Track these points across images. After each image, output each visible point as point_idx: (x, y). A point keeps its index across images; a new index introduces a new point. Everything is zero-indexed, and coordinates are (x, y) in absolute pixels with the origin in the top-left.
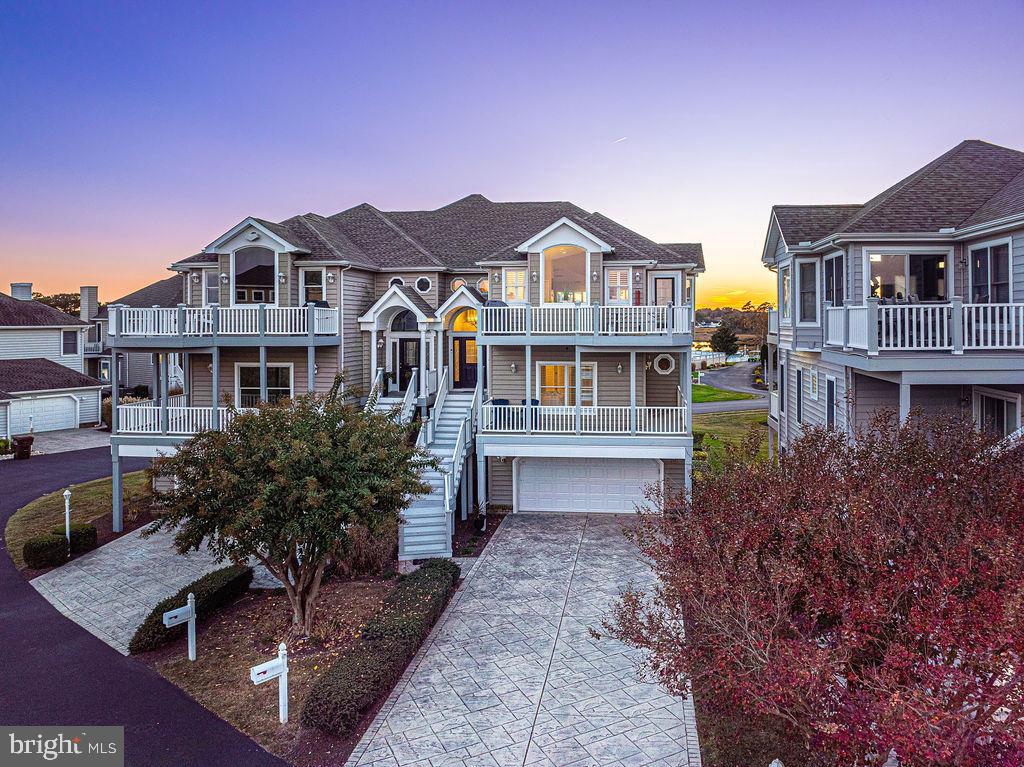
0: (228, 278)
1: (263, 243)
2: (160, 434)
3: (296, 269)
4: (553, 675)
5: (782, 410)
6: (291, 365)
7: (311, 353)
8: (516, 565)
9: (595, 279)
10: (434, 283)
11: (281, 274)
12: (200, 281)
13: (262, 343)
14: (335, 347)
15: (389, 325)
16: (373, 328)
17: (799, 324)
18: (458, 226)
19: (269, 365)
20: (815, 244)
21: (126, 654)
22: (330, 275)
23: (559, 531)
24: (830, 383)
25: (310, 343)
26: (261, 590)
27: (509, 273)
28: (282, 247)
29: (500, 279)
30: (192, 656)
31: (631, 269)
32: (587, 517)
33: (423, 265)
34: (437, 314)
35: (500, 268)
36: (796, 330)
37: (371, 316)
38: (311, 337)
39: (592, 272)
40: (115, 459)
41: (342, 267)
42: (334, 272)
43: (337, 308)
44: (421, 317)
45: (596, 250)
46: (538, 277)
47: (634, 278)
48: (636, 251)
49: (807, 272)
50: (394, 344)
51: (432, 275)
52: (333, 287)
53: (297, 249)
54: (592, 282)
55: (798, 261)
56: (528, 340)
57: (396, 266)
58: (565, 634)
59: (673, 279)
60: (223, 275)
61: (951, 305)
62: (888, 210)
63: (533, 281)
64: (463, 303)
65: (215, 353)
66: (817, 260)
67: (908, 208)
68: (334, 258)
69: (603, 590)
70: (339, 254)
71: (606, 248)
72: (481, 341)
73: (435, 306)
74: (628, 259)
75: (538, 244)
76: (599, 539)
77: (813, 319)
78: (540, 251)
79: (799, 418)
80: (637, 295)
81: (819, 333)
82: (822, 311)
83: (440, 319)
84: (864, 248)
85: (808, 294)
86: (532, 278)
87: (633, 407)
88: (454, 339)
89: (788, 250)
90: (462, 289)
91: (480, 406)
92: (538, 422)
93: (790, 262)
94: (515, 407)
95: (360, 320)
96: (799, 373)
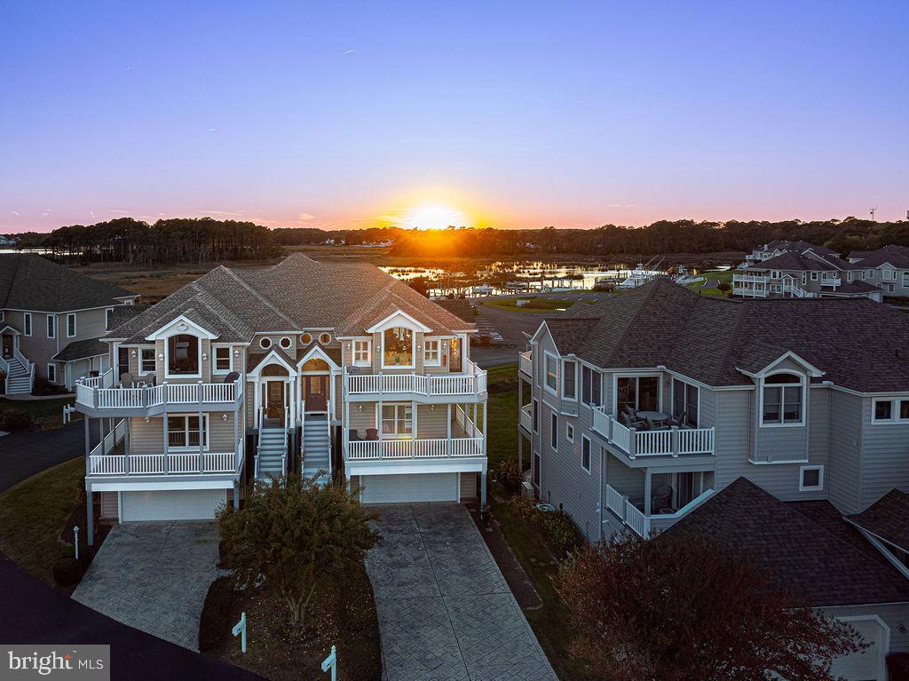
0: (163, 356)
1: (190, 332)
2: (123, 475)
3: (211, 348)
5: (536, 429)
6: (207, 414)
8: (391, 556)
9: (419, 350)
10: (293, 341)
11: (204, 354)
12: (137, 356)
15: (263, 374)
16: (256, 379)
17: (563, 398)
20: (577, 358)
21: (199, 652)
22: (236, 351)
24: (586, 442)
25: (236, 407)
28: (203, 334)
29: (351, 348)
30: (243, 650)
31: (440, 342)
32: (410, 506)
33: (286, 329)
34: (297, 365)
36: (562, 400)
37: (255, 372)
38: (237, 404)
39: (417, 346)
40: (89, 494)
41: (244, 346)
42: (239, 349)
43: (241, 374)
44: (292, 373)
45: (420, 331)
46: (380, 349)
47: (442, 346)
48: (443, 327)
50: (264, 385)
51: (291, 337)
52: (239, 359)
54: (417, 352)
55: (563, 360)
56: (379, 398)
57: (266, 330)
58: (450, 610)
59: (461, 340)
60: (160, 353)
62: (625, 347)
63: (375, 351)
67: (635, 344)
68: (240, 340)
69: (455, 573)
70: (241, 336)
71: (428, 330)
72: (348, 398)
73: (294, 358)
74: (439, 335)
75: (379, 328)
76: (429, 528)
77: (573, 396)
78: (382, 331)
79: (554, 445)
80: (444, 357)
81: (577, 406)
82: (579, 393)
83: (300, 369)
84: (614, 374)
85: (569, 380)
86: (376, 349)
87: (449, 439)
88: (303, 376)
89: (559, 357)
90: (317, 347)
91: (348, 441)
92: (388, 450)
93: (556, 357)
94: (372, 442)
95: (248, 375)
96: (554, 417)
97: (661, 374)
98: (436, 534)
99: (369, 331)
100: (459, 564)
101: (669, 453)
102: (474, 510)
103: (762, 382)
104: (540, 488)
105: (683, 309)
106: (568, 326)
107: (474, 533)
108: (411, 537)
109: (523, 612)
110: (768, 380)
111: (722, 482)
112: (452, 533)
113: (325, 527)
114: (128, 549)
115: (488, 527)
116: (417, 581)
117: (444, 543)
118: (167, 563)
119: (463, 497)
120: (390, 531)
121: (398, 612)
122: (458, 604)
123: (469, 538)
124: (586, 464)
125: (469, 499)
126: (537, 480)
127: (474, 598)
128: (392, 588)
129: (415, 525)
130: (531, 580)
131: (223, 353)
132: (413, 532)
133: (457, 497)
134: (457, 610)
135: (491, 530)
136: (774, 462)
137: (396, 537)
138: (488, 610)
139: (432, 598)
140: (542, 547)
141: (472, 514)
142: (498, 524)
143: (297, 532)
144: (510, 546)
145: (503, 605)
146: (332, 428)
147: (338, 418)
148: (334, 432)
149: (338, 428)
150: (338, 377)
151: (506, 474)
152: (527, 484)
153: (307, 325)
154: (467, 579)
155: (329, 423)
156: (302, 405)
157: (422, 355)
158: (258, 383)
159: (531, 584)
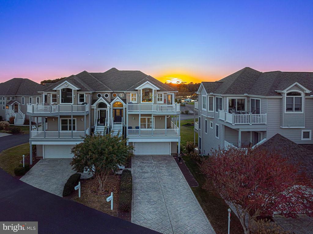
0: (59, 96)
1: (69, 87)
2: (43, 139)
3: (77, 94)
4: (165, 196)
5: (200, 128)
6: (76, 119)
7: (85, 116)
8: (142, 170)
10: (109, 95)
11: (74, 95)
12: (50, 96)
13: (72, 115)
14: (88, 114)
15: (97, 107)
16: (95, 108)
17: (209, 111)
19: (74, 119)
20: (214, 94)
21: (62, 197)
22: (87, 95)
23: (147, 160)
24: (217, 126)
25: (85, 114)
28: (74, 88)
29: (130, 96)
30: (80, 196)
31: (163, 94)
32: (152, 156)
33: (107, 91)
34: (111, 104)
35: (130, 93)
36: (208, 112)
37: (95, 105)
39: (154, 95)
40: (31, 145)
41: (89, 93)
43: (88, 104)
44: (108, 105)
45: (155, 89)
46: (141, 96)
47: (164, 96)
48: (164, 89)
49: (211, 99)
50: (98, 111)
51: (109, 93)
52: (87, 98)
53: (78, 89)
54: (154, 97)
55: (209, 96)
56: (140, 113)
57: (99, 91)
58: (162, 186)
59: (172, 95)
60: (58, 96)
61: (249, 114)
62: (232, 88)
63: (139, 97)
64: (118, 100)
65: (59, 117)
66: (214, 97)
67: (236, 87)
68: (88, 91)
69: (166, 175)
70: (88, 89)
71: (158, 89)
72: (128, 113)
73: (110, 101)
74: (163, 91)
75: (140, 88)
76: (158, 162)
77: (212, 110)
78: (141, 89)
79: (206, 132)
80: (165, 100)
81: (214, 114)
82: (215, 109)
83: (111, 105)
84: (227, 97)
85: (211, 104)
86: (139, 96)
87: (166, 129)
88: (113, 109)
89: (207, 94)
90: (118, 97)
91: (127, 129)
92: (143, 133)
93: (206, 96)
94: (136, 129)
95: (92, 106)
96: (206, 121)
97: (246, 97)
98: (160, 164)
99: (136, 89)
100: (168, 173)
101: (248, 123)
102: (176, 157)
103: (286, 95)
104: (201, 150)
105: (255, 77)
106: (210, 84)
107: (175, 164)
108: (151, 165)
109: (191, 188)
110: (288, 94)
111: (270, 135)
112: (166, 164)
113: (110, 147)
114: (45, 166)
116: (151, 177)
117: (163, 167)
118: (57, 170)
119: (172, 153)
120: (143, 163)
121: (142, 187)
123: (173, 165)
124: (217, 135)
125: (174, 154)
126: (200, 148)
127: (172, 183)
128: (141, 179)
129: (153, 161)
130: (195, 178)
131: (82, 96)
132: (151, 163)
133: (170, 153)
134: (165, 186)
135: (181, 163)
136: (290, 127)
137: (145, 165)
138: (177, 187)
139: (156, 183)
141: (175, 158)
142: (184, 161)
143: (100, 149)
144: (188, 168)
145: (183, 186)
146: (123, 127)
147: (126, 124)
148: (124, 129)
149: (126, 127)
150: (126, 108)
151: (189, 145)
152: (197, 149)
153: (115, 90)
154: (170, 177)
155: (122, 125)
156: (112, 119)
157: (156, 99)
158: (96, 110)
159: (195, 179)
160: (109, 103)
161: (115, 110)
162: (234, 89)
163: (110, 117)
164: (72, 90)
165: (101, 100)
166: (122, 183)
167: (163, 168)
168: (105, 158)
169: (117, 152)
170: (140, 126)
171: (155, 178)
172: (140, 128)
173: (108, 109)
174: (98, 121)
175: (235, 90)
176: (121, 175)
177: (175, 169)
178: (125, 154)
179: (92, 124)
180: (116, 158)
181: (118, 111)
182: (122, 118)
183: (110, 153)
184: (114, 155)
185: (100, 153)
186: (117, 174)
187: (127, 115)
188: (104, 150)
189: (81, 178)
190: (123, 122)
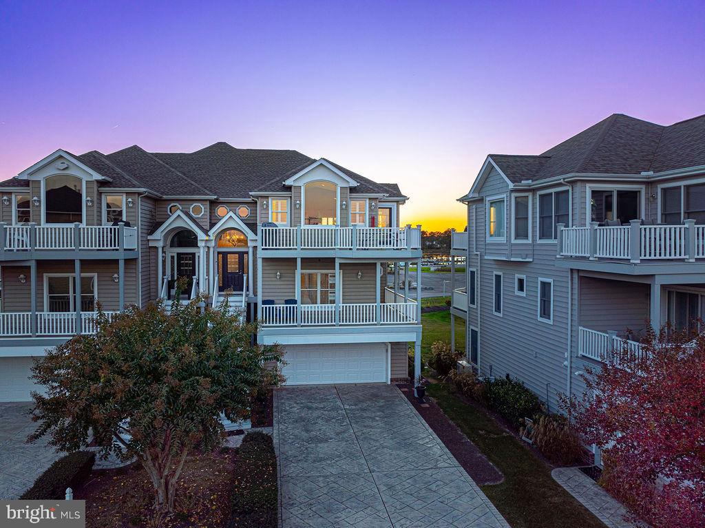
0: (39, 201)
1: (72, 172)
3: (100, 194)
5: (473, 303)
6: (95, 275)
7: (121, 264)
8: (307, 431)
9: (344, 207)
10: (205, 208)
11: (89, 198)
13: (77, 257)
14: (135, 260)
15: (169, 242)
16: (160, 244)
17: (513, 241)
18: (214, 166)
19: (84, 275)
20: (535, 183)
22: (130, 200)
23: (322, 400)
24: (545, 286)
25: (121, 256)
26: (104, 471)
27: (274, 202)
28: (89, 175)
29: (268, 206)
31: (368, 201)
32: (335, 387)
34: (211, 233)
35: (268, 197)
36: (512, 245)
37: (159, 234)
38: (121, 251)
39: (341, 201)
41: (139, 194)
42: (134, 197)
43: (136, 228)
44: (201, 236)
45: (345, 185)
46: (300, 205)
47: (370, 207)
48: (371, 187)
49: (521, 202)
50: (172, 257)
51: (204, 203)
52: (132, 210)
53: (103, 178)
54: (341, 209)
55: (514, 195)
56: (298, 254)
57: (174, 195)
59: (390, 209)
60: (35, 198)
62: (596, 158)
63: (295, 208)
64: (231, 224)
65: (33, 265)
66: (530, 195)
68: (134, 186)
69: (388, 447)
70: (135, 182)
71: (354, 184)
72: (261, 254)
74: (366, 192)
75: (299, 180)
76: (356, 405)
77: (526, 237)
78: (302, 183)
79: (498, 309)
80: (372, 220)
81: (531, 248)
82: (533, 231)
83: (212, 238)
84: (588, 185)
85: (521, 219)
86: (295, 205)
87: (378, 304)
88: (219, 253)
89: (511, 186)
90: (231, 214)
91: (260, 306)
92: (306, 317)
93: (504, 196)
94: (288, 306)
95: (149, 238)
96: (498, 277)
97: (643, 187)
98: (364, 410)
99: (288, 182)
100: (392, 439)
102: (406, 390)
104: (478, 366)
107: (408, 409)
108: (334, 414)
109: (480, 487)
112: (381, 409)
115: (424, 403)
116: (340, 456)
117: (373, 419)
119: (396, 376)
120: (309, 408)
121: (310, 492)
122: (392, 481)
123: (402, 414)
125: (401, 380)
126: (475, 359)
127: (413, 473)
128: (305, 465)
129: (339, 403)
132: (336, 409)
133: (387, 378)
134: (390, 487)
135: (427, 405)
137: (315, 414)
139: (358, 474)
140: (489, 420)
141: (403, 392)
142: (434, 400)
144: (452, 419)
145: (452, 481)
146: (249, 305)
147: (255, 294)
148: (251, 309)
149: (256, 305)
150: (255, 248)
151: (439, 354)
152: (463, 363)
153: (222, 196)
154: (403, 454)
155: (243, 298)
156: (215, 280)
157: (347, 214)
158: (164, 252)
159: (484, 457)
160: (206, 232)
161: (225, 255)
162: (604, 160)
163: (208, 274)
164: (80, 180)
165: (178, 219)
166: (240, 483)
167: (375, 423)
168: (165, 390)
169: (215, 367)
170: (298, 297)
171: (351, 456)
172: (299, 301)
173: (201, 253)
174: (170, 285)
175: (608, 164)
176: (236, 451)
177: (411, 423)
178: (248, 376)
179: (150, 295)
180: (213, 392)
181: (233, 261)
182: (245, 278)
183: (186, 372)
184: (201, 379)
185: (149, 373)
186: (226, 450)
187: (260, 262)
188: (165, 359)
189: (94, 468)
190: (248, 290)
